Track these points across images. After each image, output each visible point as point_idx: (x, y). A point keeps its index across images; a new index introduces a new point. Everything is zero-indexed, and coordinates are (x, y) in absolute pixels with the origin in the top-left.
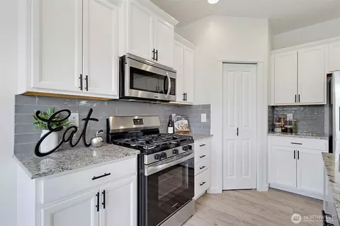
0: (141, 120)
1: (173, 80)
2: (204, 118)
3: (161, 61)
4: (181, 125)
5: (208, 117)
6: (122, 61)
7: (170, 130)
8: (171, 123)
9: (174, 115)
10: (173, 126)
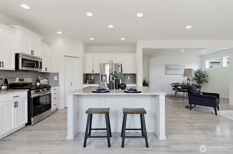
0: (23, 79)
1: (41, 63)
2: (56, 78)
3: (35, 55)
4: (43, 81)
5: (58, 78)
6: (17, 56)
7: (38, 84)
8: (38, 81)
9: (39, 77)
10: (39, 82)
